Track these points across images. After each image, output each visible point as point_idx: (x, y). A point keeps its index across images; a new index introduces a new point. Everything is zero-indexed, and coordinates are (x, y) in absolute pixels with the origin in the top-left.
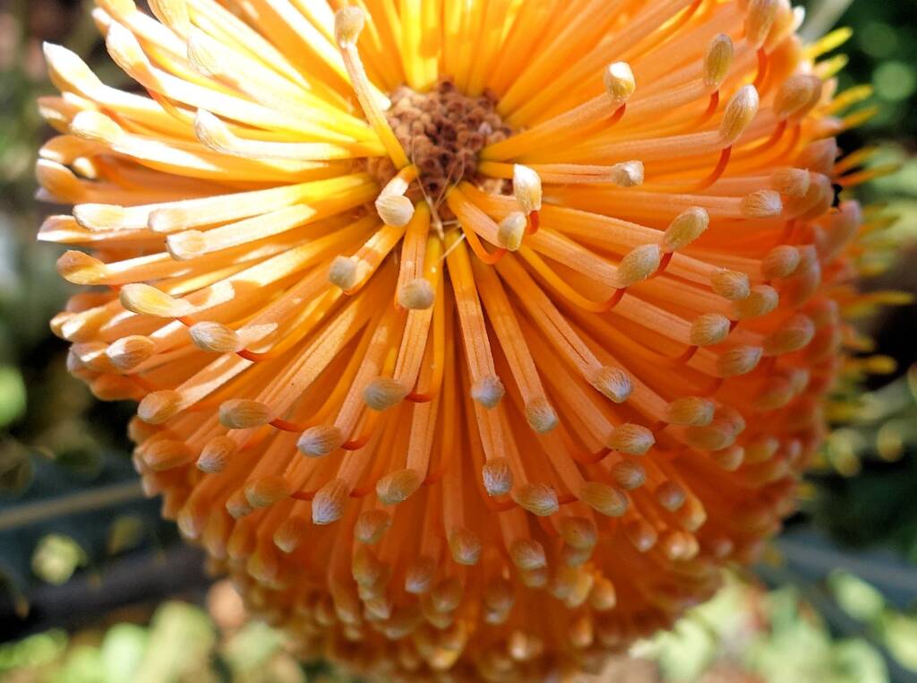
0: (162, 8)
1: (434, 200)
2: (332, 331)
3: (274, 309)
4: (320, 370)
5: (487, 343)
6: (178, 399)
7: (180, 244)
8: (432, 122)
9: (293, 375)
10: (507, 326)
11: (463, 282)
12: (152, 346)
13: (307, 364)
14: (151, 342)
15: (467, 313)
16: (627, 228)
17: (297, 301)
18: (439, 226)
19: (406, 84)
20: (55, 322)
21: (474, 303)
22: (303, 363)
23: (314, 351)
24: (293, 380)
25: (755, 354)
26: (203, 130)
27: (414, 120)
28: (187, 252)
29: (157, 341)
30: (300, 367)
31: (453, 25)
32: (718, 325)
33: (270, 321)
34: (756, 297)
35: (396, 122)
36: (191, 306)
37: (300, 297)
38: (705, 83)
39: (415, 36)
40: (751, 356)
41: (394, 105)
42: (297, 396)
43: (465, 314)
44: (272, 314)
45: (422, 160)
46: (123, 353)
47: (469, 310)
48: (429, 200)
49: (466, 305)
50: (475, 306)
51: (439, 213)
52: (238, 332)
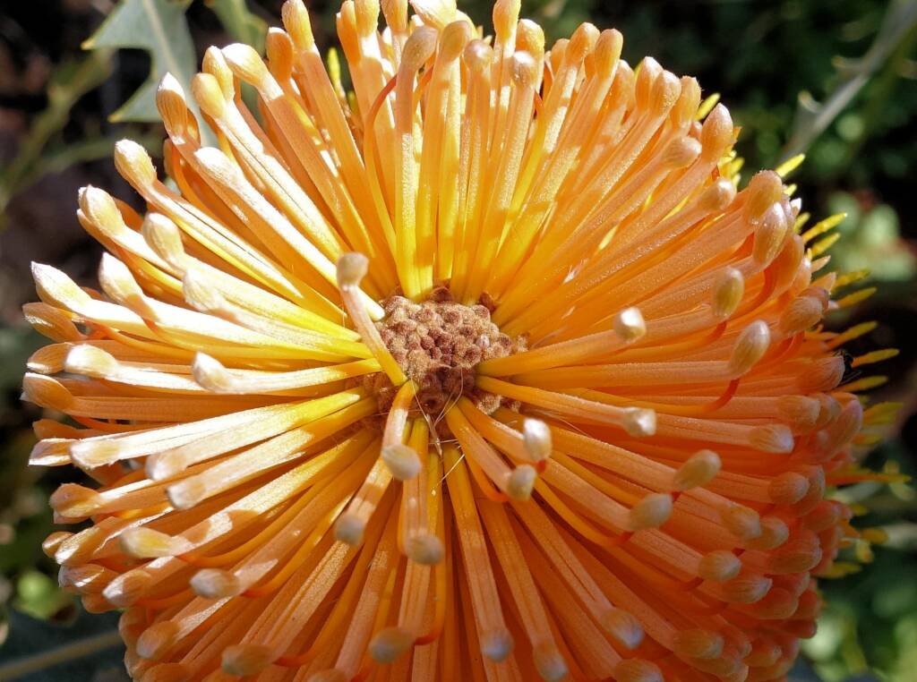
0: (156, 243)
1: (434, 417)
2: (330, 557)
3: (273, 544)
4: (320, 601)
5: (493, 581)
6: (176, 631)
7: (180, 495)
8: (430, 334)
9: (293, 609)
10: (510, 553)
11: (465, 508)
12: (148, 579)
13: (307, 596)
14: (148, 575)
15: (471, 544)
16: (634, 460)
17: (296, 533)
18: (438, 442)
19: (401, 293)
20: (47, 545)
21: (477, 534)
22: (303, 595)
23: (313, 580)
24: (294, 615)
25: (764, 585)
26: (202, 374)
27: (410, 332)
28: (187, 502)
29: (153, 572)
30: (301, 598)
31: (448, 229)
32: (729, 565)
33: (270, 557)
34: (767, 532)
35: (391, 334)
36: (189, 543)
37: (299, 528)
38: (713, 314)
39: (411, 244)
40: (760, 587)
41: (389, 315)
42: (298, 631)
43: (468, 547)
44: (272, 550)
45: (421, 374)
46: (120, 592)
47: (472, 541)
48: (428, 418)
49: (469, 536)
50: (477, 536)
51: (437, 429)
52: (237, 573)
